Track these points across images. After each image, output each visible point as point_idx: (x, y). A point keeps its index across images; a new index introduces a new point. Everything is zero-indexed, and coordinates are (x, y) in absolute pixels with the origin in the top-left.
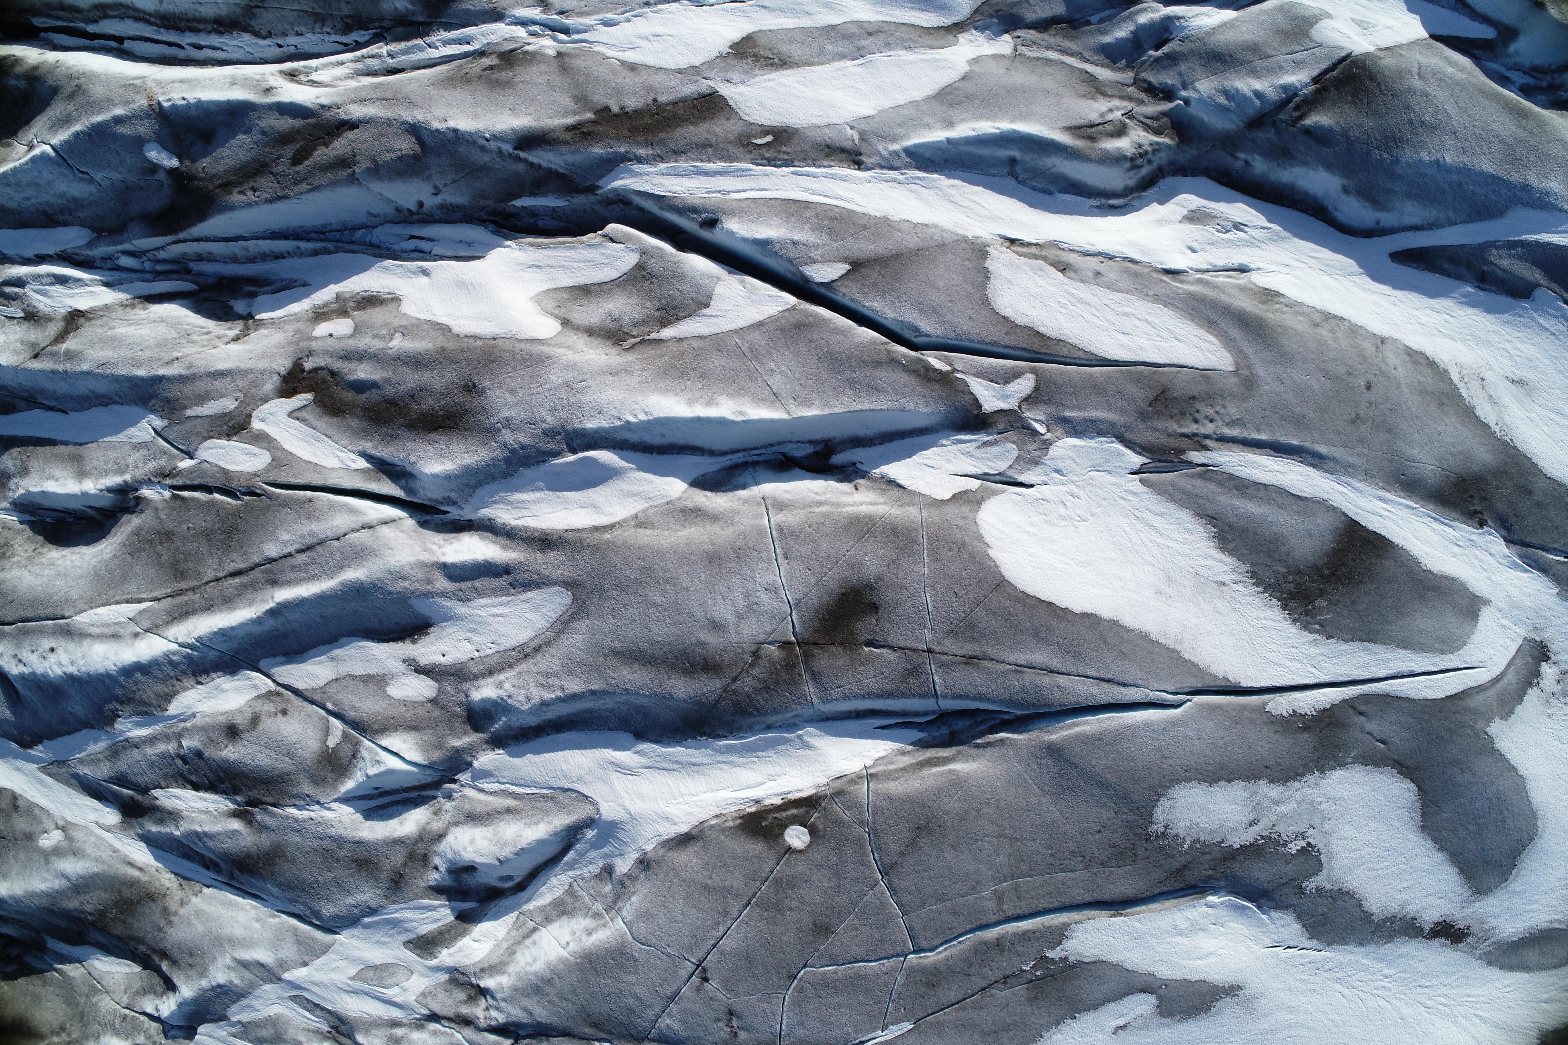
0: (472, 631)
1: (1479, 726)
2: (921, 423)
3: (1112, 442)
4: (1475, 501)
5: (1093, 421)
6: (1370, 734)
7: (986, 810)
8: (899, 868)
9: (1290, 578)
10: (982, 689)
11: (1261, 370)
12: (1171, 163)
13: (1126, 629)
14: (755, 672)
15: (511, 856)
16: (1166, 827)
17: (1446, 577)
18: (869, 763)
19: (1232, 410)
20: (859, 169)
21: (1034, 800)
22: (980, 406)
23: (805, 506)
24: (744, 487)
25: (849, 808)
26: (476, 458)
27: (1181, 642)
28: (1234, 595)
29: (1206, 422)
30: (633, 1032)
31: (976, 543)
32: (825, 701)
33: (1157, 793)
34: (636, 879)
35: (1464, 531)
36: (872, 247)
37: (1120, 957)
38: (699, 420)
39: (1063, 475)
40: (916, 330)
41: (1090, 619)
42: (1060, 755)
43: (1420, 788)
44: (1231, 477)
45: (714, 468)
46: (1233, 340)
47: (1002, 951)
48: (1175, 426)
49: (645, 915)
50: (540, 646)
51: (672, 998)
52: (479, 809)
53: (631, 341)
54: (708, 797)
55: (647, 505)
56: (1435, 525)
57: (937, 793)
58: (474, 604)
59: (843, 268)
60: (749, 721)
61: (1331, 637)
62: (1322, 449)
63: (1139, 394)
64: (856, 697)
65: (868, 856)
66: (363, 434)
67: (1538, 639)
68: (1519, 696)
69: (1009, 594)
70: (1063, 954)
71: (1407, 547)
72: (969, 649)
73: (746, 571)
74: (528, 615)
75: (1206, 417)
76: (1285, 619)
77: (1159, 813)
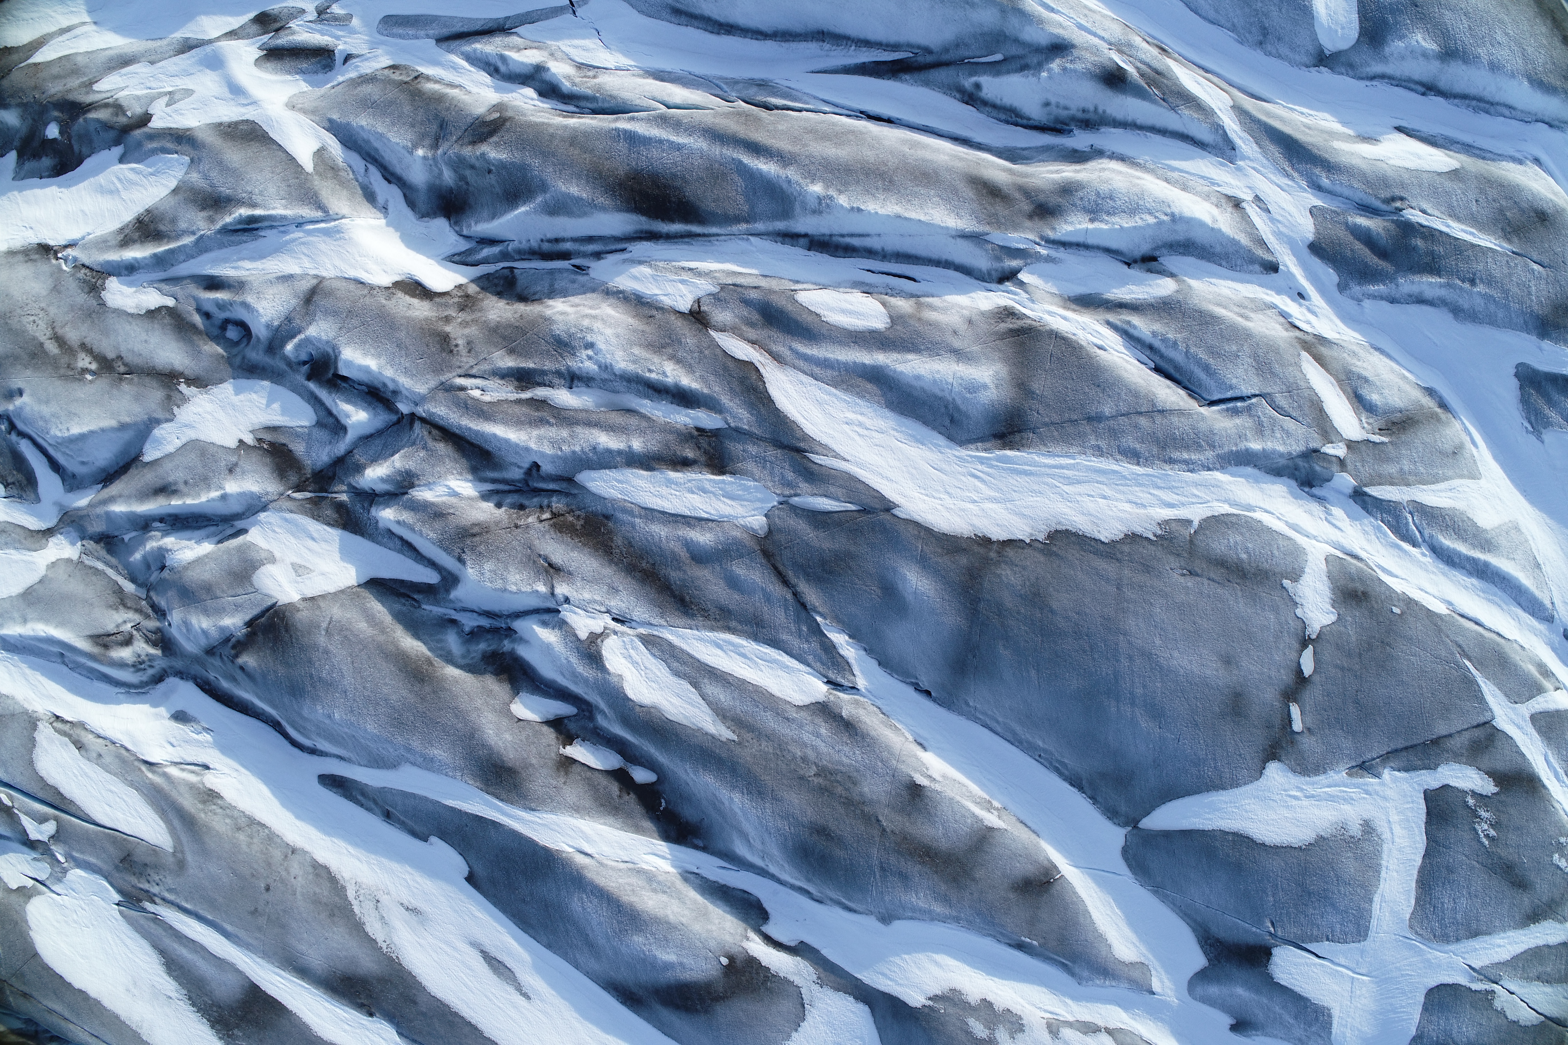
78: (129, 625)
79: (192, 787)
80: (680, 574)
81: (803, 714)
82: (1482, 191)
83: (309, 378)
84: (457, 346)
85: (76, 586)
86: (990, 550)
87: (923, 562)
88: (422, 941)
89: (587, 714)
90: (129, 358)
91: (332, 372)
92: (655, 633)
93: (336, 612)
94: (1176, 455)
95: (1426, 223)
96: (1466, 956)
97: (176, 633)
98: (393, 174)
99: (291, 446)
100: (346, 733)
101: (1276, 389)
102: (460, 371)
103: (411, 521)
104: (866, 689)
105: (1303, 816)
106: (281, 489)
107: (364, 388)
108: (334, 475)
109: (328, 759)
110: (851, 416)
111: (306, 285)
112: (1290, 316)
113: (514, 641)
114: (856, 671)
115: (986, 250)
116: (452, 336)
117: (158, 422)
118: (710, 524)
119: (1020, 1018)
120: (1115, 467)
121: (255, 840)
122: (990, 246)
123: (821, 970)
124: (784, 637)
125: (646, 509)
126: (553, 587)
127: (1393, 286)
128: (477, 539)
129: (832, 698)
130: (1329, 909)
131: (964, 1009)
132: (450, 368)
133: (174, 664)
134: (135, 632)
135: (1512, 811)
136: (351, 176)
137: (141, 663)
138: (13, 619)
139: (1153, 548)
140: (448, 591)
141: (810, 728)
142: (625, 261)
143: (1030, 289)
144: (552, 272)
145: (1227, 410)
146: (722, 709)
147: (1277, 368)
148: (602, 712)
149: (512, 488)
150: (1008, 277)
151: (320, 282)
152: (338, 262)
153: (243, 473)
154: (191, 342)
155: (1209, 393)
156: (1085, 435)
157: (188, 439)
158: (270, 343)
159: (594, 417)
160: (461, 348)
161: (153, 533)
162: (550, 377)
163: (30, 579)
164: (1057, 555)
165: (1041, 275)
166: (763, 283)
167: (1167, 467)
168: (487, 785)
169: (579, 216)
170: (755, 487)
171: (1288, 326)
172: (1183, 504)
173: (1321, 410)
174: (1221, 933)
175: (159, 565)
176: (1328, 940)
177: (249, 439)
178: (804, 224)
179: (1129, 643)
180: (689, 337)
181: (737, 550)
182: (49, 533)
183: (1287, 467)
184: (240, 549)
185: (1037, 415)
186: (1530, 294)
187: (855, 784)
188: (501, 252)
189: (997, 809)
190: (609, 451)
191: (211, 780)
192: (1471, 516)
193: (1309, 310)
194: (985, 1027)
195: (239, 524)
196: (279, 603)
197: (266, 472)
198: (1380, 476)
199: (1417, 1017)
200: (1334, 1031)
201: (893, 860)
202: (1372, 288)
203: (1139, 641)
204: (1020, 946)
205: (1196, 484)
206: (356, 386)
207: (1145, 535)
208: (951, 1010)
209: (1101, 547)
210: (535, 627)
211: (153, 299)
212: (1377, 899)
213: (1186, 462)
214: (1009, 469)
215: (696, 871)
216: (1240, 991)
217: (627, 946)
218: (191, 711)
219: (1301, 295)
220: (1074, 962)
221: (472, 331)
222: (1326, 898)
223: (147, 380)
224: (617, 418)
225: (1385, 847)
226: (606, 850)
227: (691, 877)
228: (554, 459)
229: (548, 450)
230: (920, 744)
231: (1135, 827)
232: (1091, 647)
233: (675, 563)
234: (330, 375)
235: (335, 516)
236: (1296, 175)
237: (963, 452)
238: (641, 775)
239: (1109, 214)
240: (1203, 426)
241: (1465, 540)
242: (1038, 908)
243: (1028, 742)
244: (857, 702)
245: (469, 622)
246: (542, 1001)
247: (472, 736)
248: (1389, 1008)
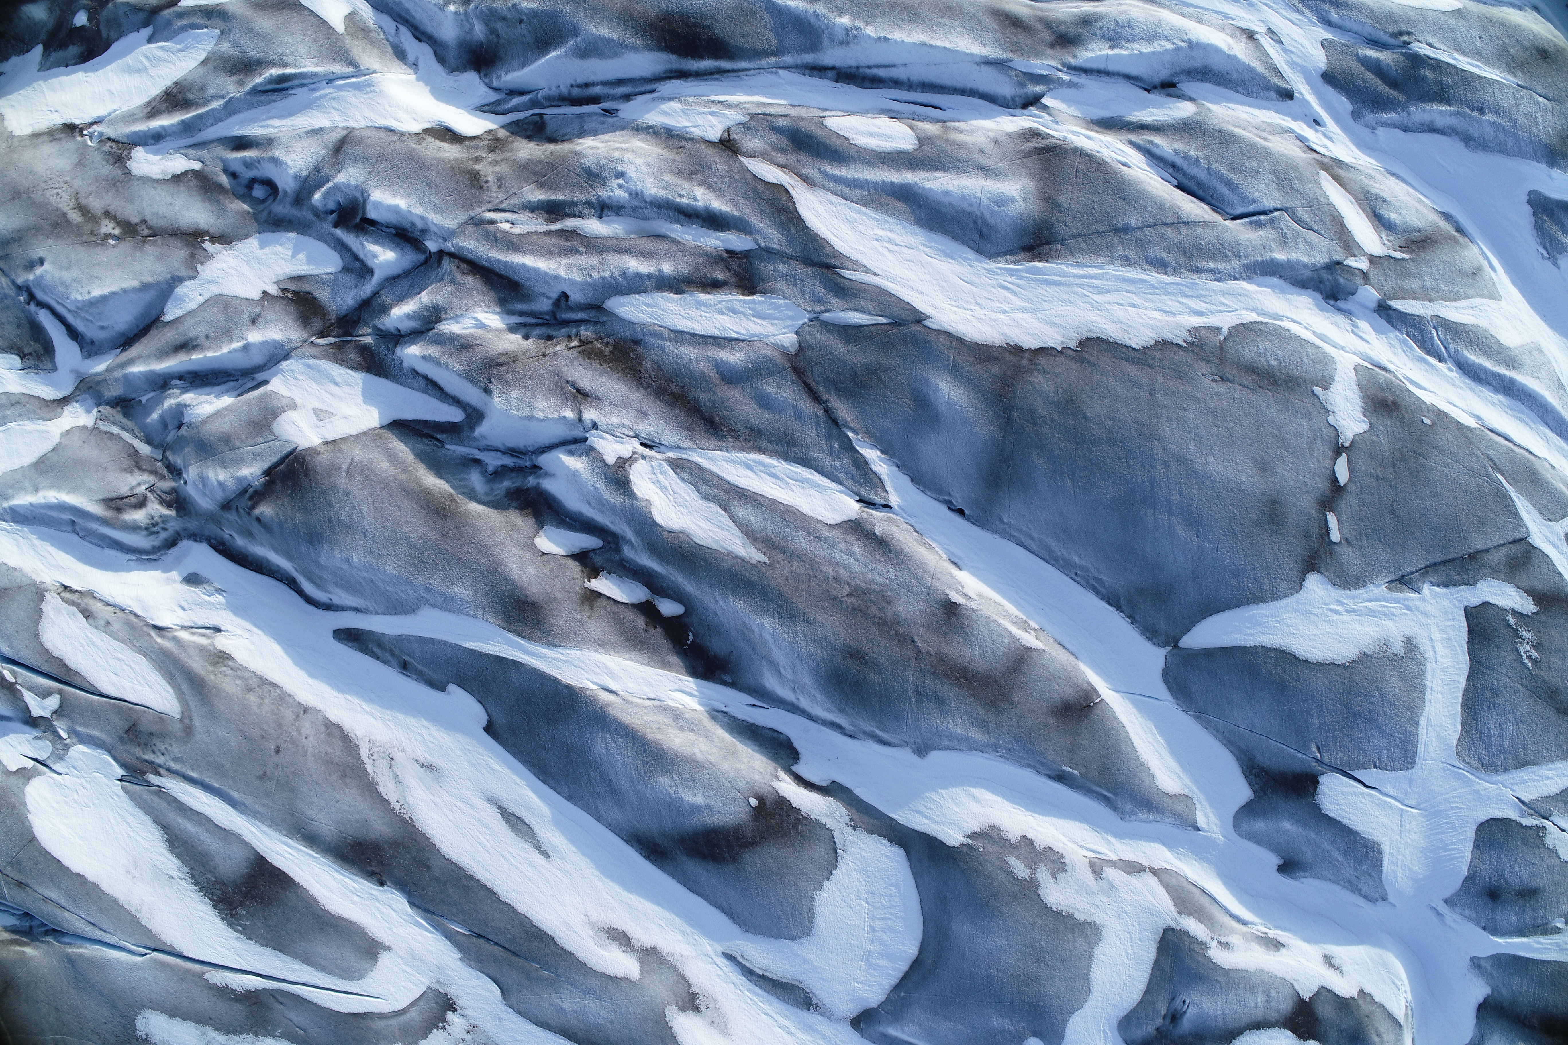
3: (106, 755)
4: (373, 864)
5: (93, 737)
6: (290, 1020)
9: (219, 885)
10: (30, 905)
11: (197, 722)
13: (102, 891)
16: (147, 1035)
17: (343, 919)
19: (176, 749)
22: (29, 711)
27: (139, 912)
28: (181, 885)
29: (160, 753)
31: (23, 807)
33: (134, 1011)
35: (365, 886)
39: (77, 771)
41: (81, 879)
42: (73, 964)
44: (177, 799)
46: (183, 693)
48: (142, 752)
56: (335, 874)
61: (251, 937)
62: (236, 795)
63: (120, 724)
67: (441, 991)
68: (424, 1032)
69: (37, 847)
71: (307, 886)
72: (19, 877)
75: (160, 751)
76: (217, 914)
77: (139, 1025)
78: (143, 487)
79: (202, 649)
80: (710, 395)
81: (835, 533)
82: (1484, 29)
83: (336, 226)
84: (487, 182)
85: (91, 452)
86: (1022, 358)
87: (955, 372)
88: (437, 800)
89: (613, 546)
90: (153, 221)
91: (359, 217)
92: (685, 456)
93: (358, 453)
94: (1202, 264)
95: (1433, 56)
96: (1515, 788)
97: (191, 490)
98: (423, 33)
99: (316, 294)
100: (364, 578)
101: (1298, 203)
102: (489, 206)
103: (437, 355)
104: (899, 506)
105: (1345, 631)
106: (305, 336)
107: (392, 230)
108: (359, 318)
109: (344, 614)
110: (881, 233)
111: (335, 136)
112: (1308, 140)
113: (539, 477)
114: (889, 488)
115: (1010, 76)
116: (482, 173)
117: (180, 280)
118: (740, 344)
119: (1062, 856)
120: (1144, 277)
121: (266, 701)
122: (1013, 73)
123: (854, 811)
124: (816, 455)
125: (675, 331)
126: (580, 413)
127: (1405, 114)
128: (505, 368)
129: (864, 515)
130: (1375, 732)
131: (1003, 847)
132: (480, 203)
133: (188, 525)
134: (149, 494)
135: (1553, 632)
136: (382, 36)
137: (154, 525)
138: (24, 489)
139: (1184, 354)
140: (472, 428)
141: (843, 547)
142: (654, 99)
143: (1053, 112)
144: (581, 116)
145: (1251, 223)
146: (753, 531)
147: (1297, 184)
148: (629, 542)
149: (540, 321)
150: (1032, 102)
151: (350, 132)
152: (368, 114)
153: (266, 322)
154: (217, 202)
155: (1233, 208)
156: (1113, 245)
157: (211, 295)
158: (297, 196)
159: (624, 244)
160: (491, 184)
161: (172, 391)
162: (580, 208)
163: (44, 447)
164: (1089, 362)
165: (1063, 100)
166: (792, 111)
167: (1194, 276)
168: (509, 622)
169: (610, 57)
170: (786, 305)
171: (1305, 149)
172: (1212, 312)
173: (1343, 225)
174: (1265, 760)
175: (177, 423)
176: (1375, 767)
177: (273, 290)
178: (832, 56)
179: (1164, 448)
180: (719, 163)
181: (768, 368)
182: (65, 401)
183: (1312, 279)
184: (260, 399)
185: (1065, 227)
186: (1537, 124)
187: (889, 603)
188: (531, 100)
189: (1035, 630)
190: (639, 275)
191: (222, 642)
192: (1494, 334)
193: (1325, 135)
194: (1026, 867)
195: (260, 377)
196: (299, 449)
197: (290, 320)
198: (1403, 290)
199: (1468, 855)
200: (1384, 869)
201: (929, 683)
202: (1385, 116)
203: (1173, 447)
204: (1061, 778)
205: (1224, 293)
206: (384, 229)
207: (1175, 342)
208: (990, 848)
209: (1132, 354)
210: (561, 456)
211: (179, 164)
212: (1423, 722)
213: (1213, 271)
214: (1039, 280)
215: (724, 709)
216: (1287, 825)
217: (652, 788)
218: (204, 573)
219: (1316, 122)
220: (1116, 794)
221: (503, 168)
222: (1372, 720)
223: (171, 240)
224: (647, 244)
225: (1428, 666)
226: (632, 686)
227: (720, 715)
228: (583, 286)
229: (578, 277)
230: (955, 564)
231: (1176, 647)
232: (1126, 454)
233: (705, 384)
234: (358, 220)
235: (359, 359)
236: (1306, 10)
237: (992, 265)
238: (668, 608)
239: (1128, 41)
240: (1227, 237)
241: (1489, 357)
242: (1078, 734)
243: (1064, 560)
244: (890, 520)
245: (493, 461)
246: (561, 858)
247: (495, 571)
248: (1439, 844)
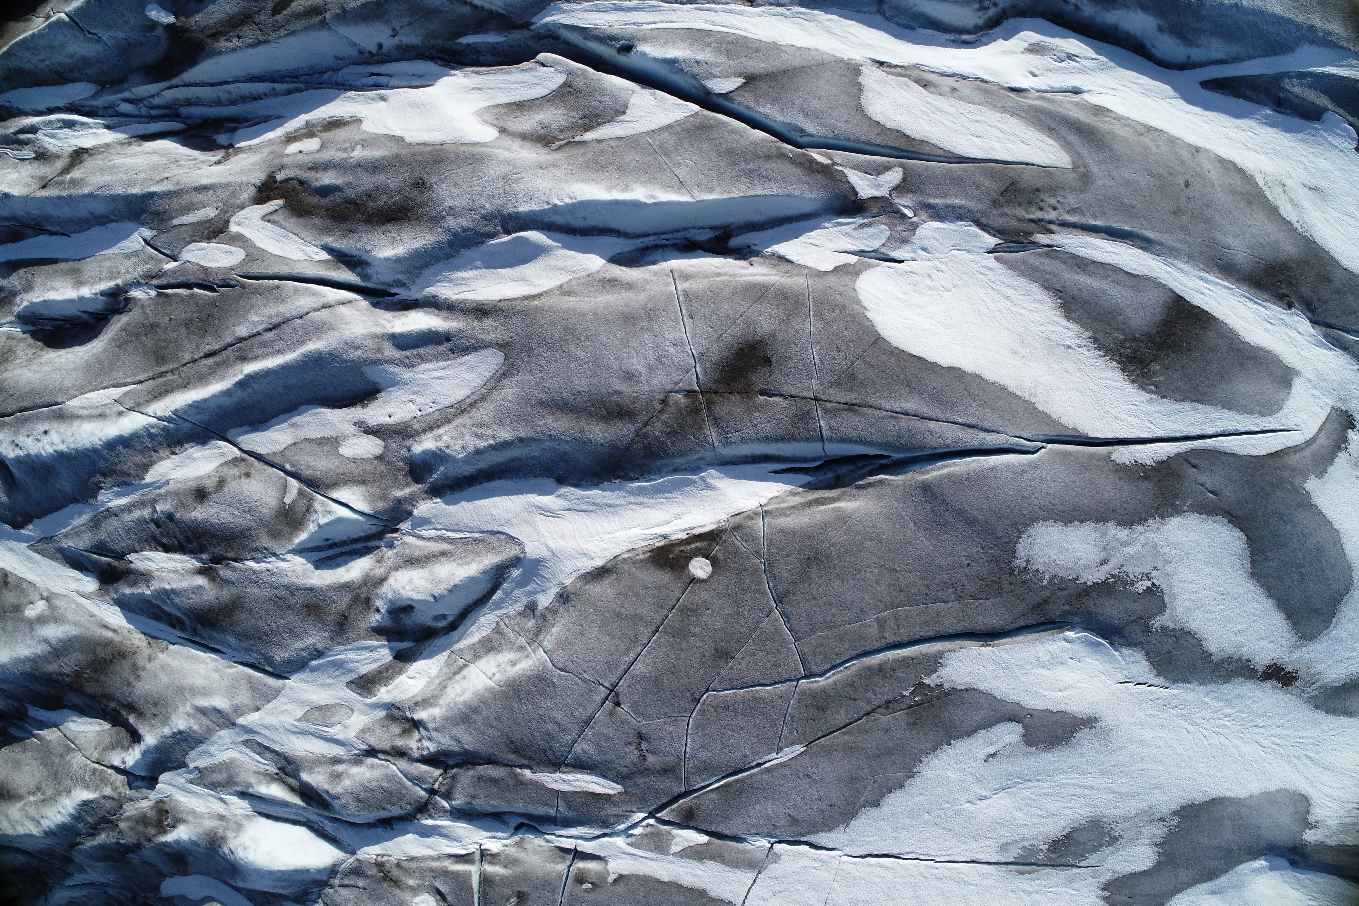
0: (416, 393)
1: (1297, 481)
2: (807, 208)
3: (970, 226)
4: (1283, 286)
5: (953, 207)
6: (1202, 485)
7: (868, 543)
8: (792, 596)
9: (1127, 344)
10: (863, 433)
11: (1094, 168)
12: (1013, 7)
13: (986, 381)
14: (664, 417)
15: (445, 592)
16: (1027, 562)
17: (1262, 349)
18: (764, 501)
19: (1072, 200)
20: (752, 6)
21: (910, 534)
22: (856, 193)
23: (707, 277)
24: (654, 263)
25: (746, 541)
26: (423, 242)
27: (1035, 395)
28: (1079, 357)
29: (1049, 209)
30: (552, 757)
31: (856, 306)
32: (725, 444)
33: (1018, 530)
34: (556, 612)
35: (1275, 311)
36: (764, 65)
37: (989, 686)
38: (616, 203)
39: (928, 252)
40: (801, 130)
41: (956, 373)
42: (933, 493)
43: (1249, 538)
44: (1073, 256)
45: (629, 249)
46: (1069, 144)
47: (885, 676)
48: (1024, 213)
49: (564, 643)
50: (475, 402)
51: (588, 722)
52: (418, 553)
53: (558, 143)
54: (622, 534)
55: (571, 278)
56: (1250, 304)
57: (825, 527)
58: (417, 369)
59: (738, 82)
60: (659, 463)
61: (1164, 397)
62: (1150, 235)
63: (992, 186)
64: (752, 441)
65: (763, 585)
66: (327, 230)
67: (1343, 408)
68: (1331, 459)
69: (885, 350)
70: (939, 681)
71: (1227, 320)
72: (851, 397)
73: (656, 328)
74: (465, 376)
75: (1050, 206)
76: (1125, 380)
77: (1021, 549)
